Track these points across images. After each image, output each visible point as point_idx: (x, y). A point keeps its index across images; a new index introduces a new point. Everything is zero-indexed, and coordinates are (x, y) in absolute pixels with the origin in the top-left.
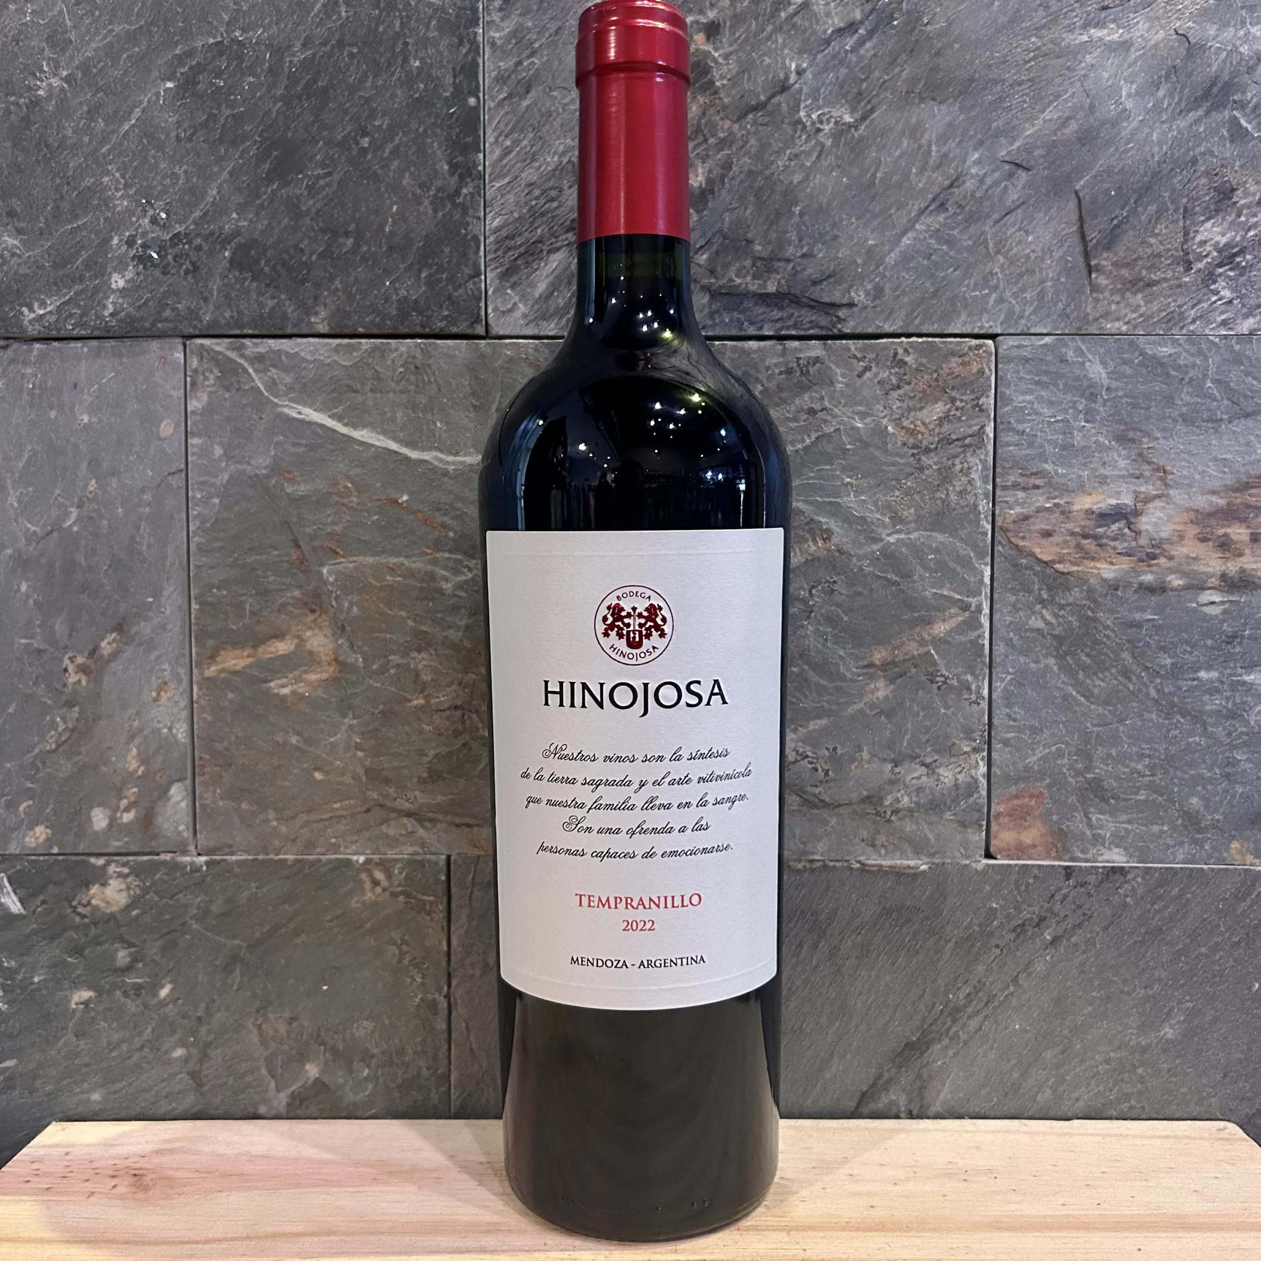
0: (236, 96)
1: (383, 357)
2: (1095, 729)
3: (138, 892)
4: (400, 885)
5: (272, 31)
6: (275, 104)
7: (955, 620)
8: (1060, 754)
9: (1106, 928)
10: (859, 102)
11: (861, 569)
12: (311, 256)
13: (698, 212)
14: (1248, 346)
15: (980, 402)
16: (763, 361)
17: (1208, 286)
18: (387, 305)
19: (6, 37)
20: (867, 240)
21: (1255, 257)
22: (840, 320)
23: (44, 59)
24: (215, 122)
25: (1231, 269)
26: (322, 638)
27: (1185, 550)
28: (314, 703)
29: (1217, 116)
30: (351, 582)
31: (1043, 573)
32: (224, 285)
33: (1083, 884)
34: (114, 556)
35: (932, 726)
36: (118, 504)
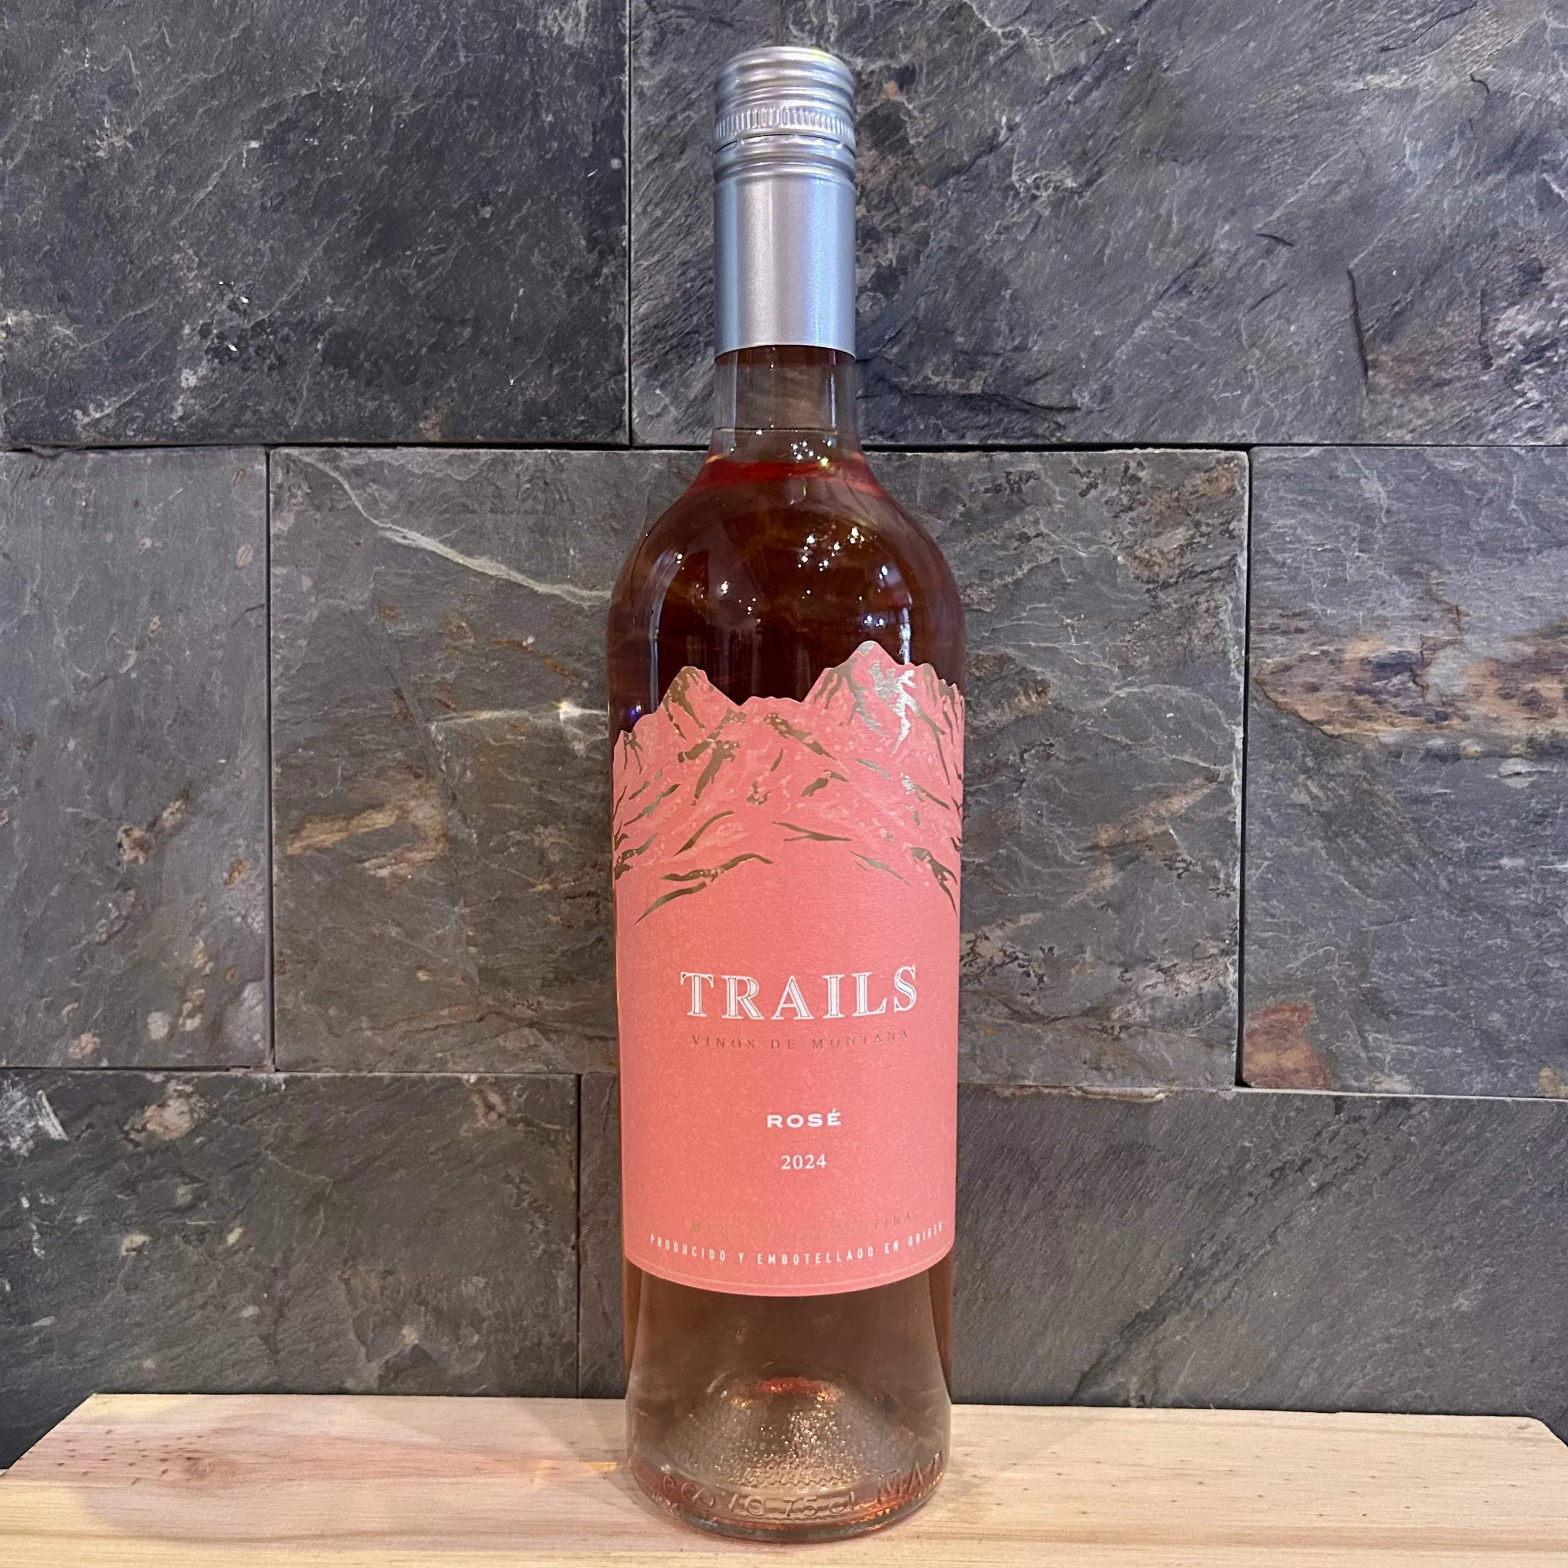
0: (333, 157)
1: (506, 470)
2: (1373, 928)
3: (203, 1115)
4: (519, 1110)
5: (377, 81)
6: (379, 166)
7: (1199, 792)
8: (1328, 959)
9: (1385, 1173)
10: (1085, 163)
11: (1083, 729)
12: (420, 348)
13: (887, 295)
14: (1561, 460)
15: (1231, 527)
16: (966, 475)
17: (1511, 386)
18: (511, 409)
19: (60, 87)
20: (1093, 330)
22: (1059, 426)
23: (104, 113)
24: (307, 188)
25: (1540, 366)
26: (428, 809)
27: (1483, 710)
28: (418, 887)
29: (1522, 180)
30: (464, 741)
31: (1308, 736)
32: (315, 383)
33: (1357, 1119)
34: (179, 708)
35: (1171, 923)
36: (185, 646)
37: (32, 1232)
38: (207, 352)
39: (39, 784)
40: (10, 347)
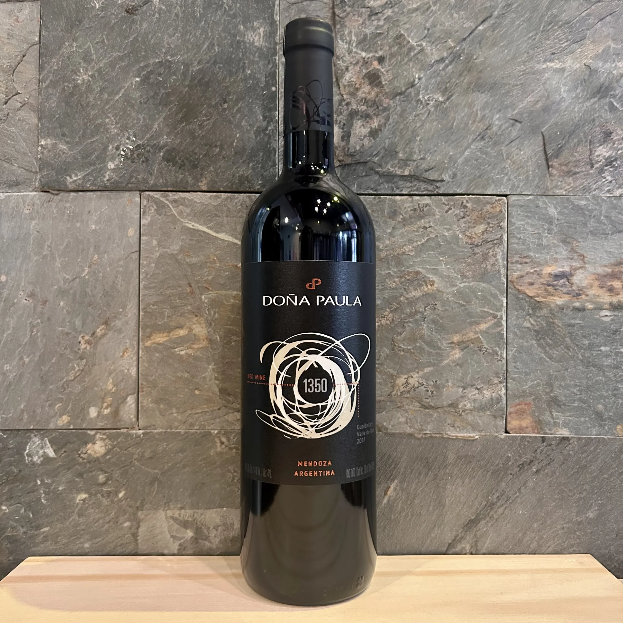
0: (167, 84)
1: (231, 201)
2: (555, 373)
4: (234, 444)
5: (184, 57)
6: (185, 88)
7: (490, 322)
8: (538, 385)
9: (561, 465)
10: (446, 92)
11: (448, 299)
12: (200, 155)
13: (374, 139)
14: (619, 201)
15: (501, 224)
16: (403, 205)
17: (601, 175)
18: (234, 178)
19: (64, 57)
20: (449, 152)
21: (622, 162)
22: (437, 187)
23: (81, 67)
24: (158, 95)
25: (611, 167)
26: (200, 329)
27: (593, 292)
28: (196, 358)
29: (603, 101)
30: (215, 302)
31: (530, 301)
32: (159, 168)
33: (550, 445)
34: (104, 290)
35: (481, 371)
36: (107, 266)
37: (41, 494)
38: (118, 155)
39: (49, 319)
40: (42, 153)
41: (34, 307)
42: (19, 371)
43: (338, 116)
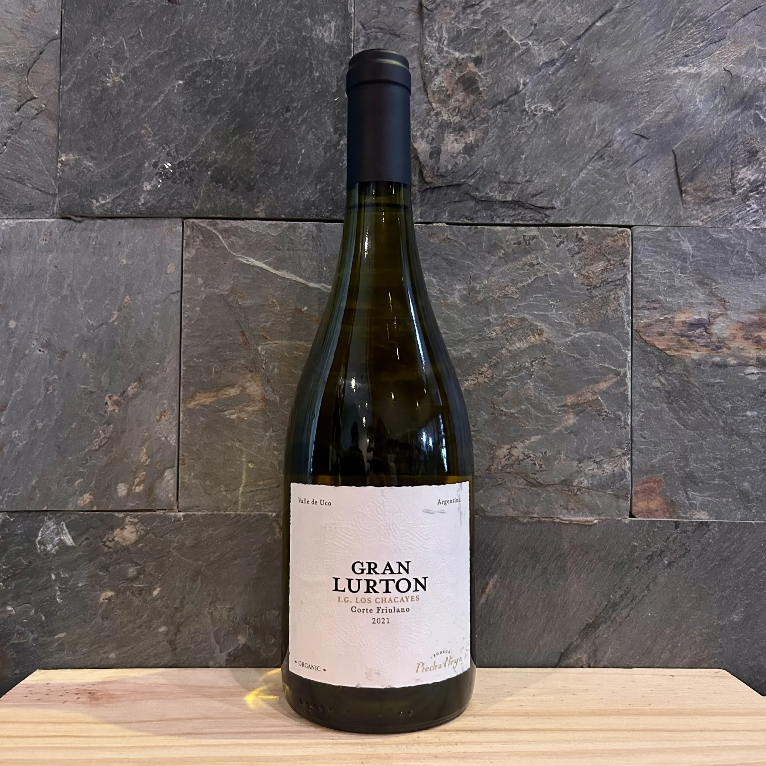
0: (217, 89)
1: (295, 231)
2: (690, 444)
3: (142, 533)
5: (238, 56)
6: (238, 93)
7: (612, 381)
8: (670, 458)
9: (699, 557)
10: (557, 101)
11: (560, 352)
12: (256, 175)
13: (469, 156)
15: (624, 261)
16: (505, 237)
17: (745, 202)
18: (298, 203)
19: (90, 53)
20: (561, 173)
22: (547, 216)
23: (111, 66)
24: (205, 102)
25: (757, 194)
26: (256, 387)
27: (736, 344)
28: (250, 424)
29: (747, 113)
30: (274, 354)
31: (660, 356)
32: (207, 190)
33: (685, 532)
34: (138, 339)
35: (600, 440)
36: (141, 310)
37: (57, 591)
38: (156, 174)
39: (68, 374)
40: (63, 171)
41: (50, 359)
42: (30, 438)
43: (426, 128)
